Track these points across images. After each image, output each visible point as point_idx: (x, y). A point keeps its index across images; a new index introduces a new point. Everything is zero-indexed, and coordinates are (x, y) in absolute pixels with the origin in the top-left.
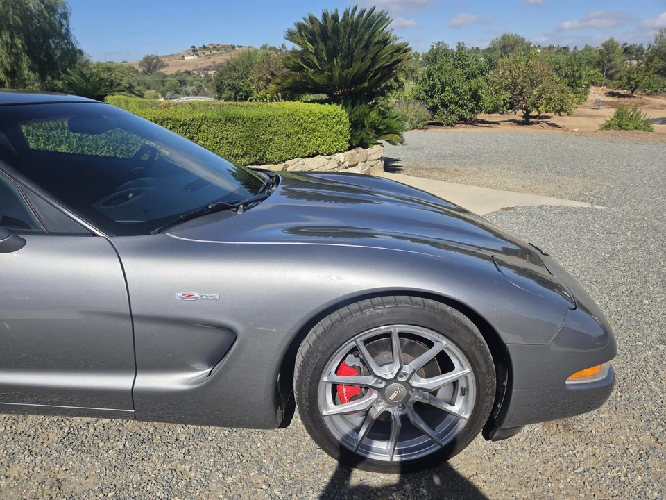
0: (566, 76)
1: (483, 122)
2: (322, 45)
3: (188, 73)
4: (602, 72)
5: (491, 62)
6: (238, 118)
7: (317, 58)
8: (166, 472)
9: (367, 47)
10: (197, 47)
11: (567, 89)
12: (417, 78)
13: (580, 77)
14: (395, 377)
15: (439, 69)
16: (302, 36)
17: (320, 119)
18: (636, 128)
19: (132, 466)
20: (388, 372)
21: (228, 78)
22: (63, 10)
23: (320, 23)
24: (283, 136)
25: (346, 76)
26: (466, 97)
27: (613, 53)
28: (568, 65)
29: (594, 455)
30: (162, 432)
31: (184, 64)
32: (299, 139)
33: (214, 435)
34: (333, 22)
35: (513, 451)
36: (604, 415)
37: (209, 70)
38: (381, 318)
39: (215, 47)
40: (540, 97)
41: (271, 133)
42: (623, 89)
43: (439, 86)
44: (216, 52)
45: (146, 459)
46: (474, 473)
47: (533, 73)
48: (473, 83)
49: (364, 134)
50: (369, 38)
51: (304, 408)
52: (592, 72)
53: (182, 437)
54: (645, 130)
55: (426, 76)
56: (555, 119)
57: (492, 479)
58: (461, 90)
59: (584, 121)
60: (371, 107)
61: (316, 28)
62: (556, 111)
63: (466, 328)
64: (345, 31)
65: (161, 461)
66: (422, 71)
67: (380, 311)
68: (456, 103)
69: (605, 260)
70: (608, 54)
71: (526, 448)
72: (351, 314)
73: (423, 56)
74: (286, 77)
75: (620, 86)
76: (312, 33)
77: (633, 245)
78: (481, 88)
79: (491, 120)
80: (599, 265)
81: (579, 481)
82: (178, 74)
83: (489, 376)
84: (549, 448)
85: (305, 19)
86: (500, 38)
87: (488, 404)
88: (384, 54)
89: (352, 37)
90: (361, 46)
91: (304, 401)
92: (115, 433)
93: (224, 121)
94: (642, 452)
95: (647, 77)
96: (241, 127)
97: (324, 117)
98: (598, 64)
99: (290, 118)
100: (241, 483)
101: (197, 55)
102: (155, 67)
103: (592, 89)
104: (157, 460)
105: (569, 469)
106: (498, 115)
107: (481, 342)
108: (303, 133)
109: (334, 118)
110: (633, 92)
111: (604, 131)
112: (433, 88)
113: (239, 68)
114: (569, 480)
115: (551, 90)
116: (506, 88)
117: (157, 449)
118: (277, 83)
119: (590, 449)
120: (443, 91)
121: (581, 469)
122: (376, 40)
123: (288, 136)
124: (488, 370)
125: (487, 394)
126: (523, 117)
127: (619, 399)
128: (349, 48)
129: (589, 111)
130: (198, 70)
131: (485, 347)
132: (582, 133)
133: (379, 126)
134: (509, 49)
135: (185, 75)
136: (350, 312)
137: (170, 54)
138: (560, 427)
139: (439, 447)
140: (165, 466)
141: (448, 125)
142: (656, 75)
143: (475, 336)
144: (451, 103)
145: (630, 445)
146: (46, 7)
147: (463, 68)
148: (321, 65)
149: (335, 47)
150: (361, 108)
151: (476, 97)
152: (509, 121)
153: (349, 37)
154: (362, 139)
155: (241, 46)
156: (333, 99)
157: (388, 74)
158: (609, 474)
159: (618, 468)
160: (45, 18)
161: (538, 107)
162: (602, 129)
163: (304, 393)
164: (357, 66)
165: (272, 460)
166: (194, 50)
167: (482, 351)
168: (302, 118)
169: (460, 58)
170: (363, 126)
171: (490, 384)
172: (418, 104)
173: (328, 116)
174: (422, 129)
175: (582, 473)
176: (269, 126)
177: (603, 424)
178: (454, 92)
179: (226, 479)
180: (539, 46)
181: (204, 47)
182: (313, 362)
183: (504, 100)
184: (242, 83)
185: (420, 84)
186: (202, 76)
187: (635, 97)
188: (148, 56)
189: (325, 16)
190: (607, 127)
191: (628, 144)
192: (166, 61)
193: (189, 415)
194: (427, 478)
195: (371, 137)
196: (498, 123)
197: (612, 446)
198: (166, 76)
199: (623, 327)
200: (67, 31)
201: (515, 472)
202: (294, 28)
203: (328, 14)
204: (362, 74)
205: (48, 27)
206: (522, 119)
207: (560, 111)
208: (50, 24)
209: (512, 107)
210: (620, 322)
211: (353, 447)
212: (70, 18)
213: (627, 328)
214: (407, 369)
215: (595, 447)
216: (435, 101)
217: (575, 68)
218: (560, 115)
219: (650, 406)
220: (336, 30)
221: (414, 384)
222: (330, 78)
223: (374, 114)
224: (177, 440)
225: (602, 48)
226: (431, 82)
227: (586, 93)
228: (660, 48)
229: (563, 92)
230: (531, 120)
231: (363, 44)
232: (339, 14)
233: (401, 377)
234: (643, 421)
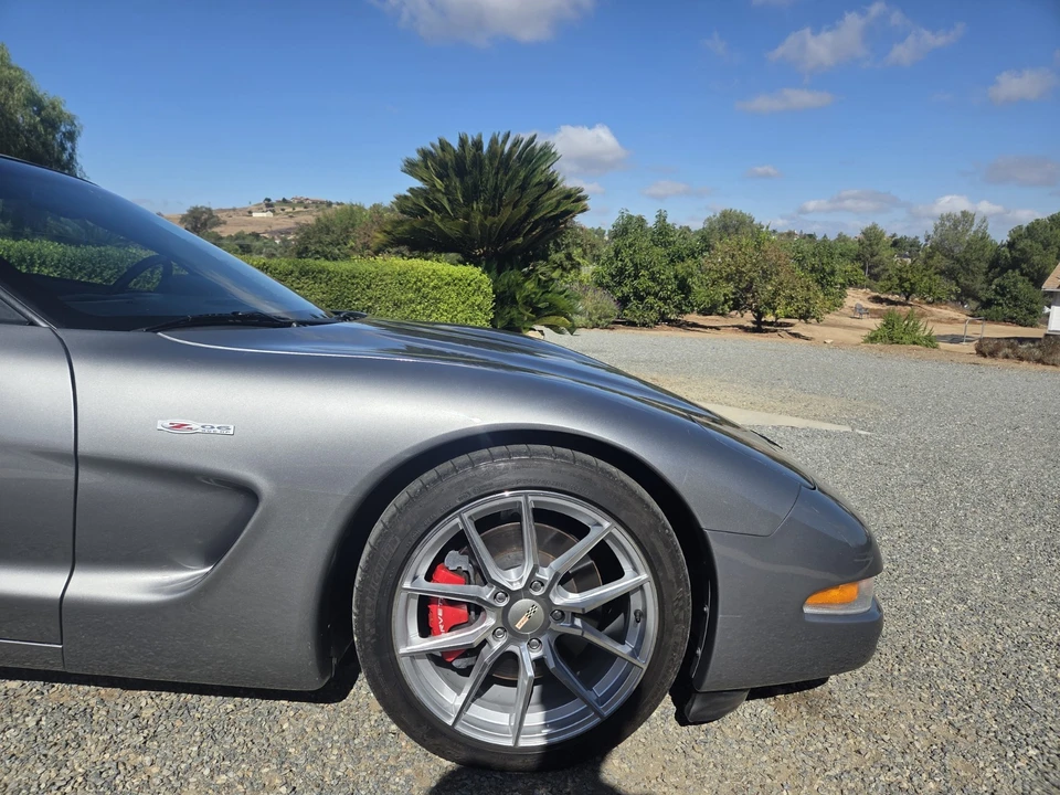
0: (813, 270)
1: (695, 325)
2: (456, 182)
3: (256, 236)
4: (863, 268)
5: (705, 240)
6: (320, 272)
7: (448, 199)
8: (107, 765)
9: (523, 188)
10: (273, 201)
11: (815, 287)
12: (599, 256)
13: (832, 273)
14: (525, 588)
15: (631, 246)
16: (427, 167)
17: (448, 284)
18: (914, 343)
19: (45, 756)
20: (514, 579)
21: (316, 243)
22: (68, 127)
23: (454, 151)
24: (390, 304)
25: (491, 227)
26: (670, 287)
27: (877, 244)
28: (814, 255)
29: (858, 752)
30: (111, 705)
31: (251, 223)
32: (413, 311)
33: (206, 710)
34: (474, 150)
35: (725, 742)
36: (873, 695)
37: (289, 233)
38: (503, 477)
39: (301, 203)
40: (776, 293)
41: (370, 299)
42: (893, 294)
43: (630, 268)
44: (302, 209)
45: (73, 744)
46: (658, 774)
47: (765, 260)
48: (679, 267)
49: (514, 313)
50: (526, 178)
51: (368, 639)
52: (849, 267)
53: (146, 713)
54: (927, 346)
55: (612, 253)
56: (799, 327)
57: (688, 783)
58: (662, 277)
59: (841, 334)
60: (527, 276)
61: (449, 158)
62: (801, 318)
63: (642, 501)
64: (491, 164)
65: (101, 748)
66: (606, 250)
67: (502, 464)
68: (656, 295)
69: (873, 497)
70: (870, 245)
71: (746, 739)
72: (455, 470)
73: (609, 235)
74: (400, 223)
75: (890, 289)
76: (442, 164)
77: (912, 480)
78: (691, 275)
79: (706, 324)
80: (865, 503)
81: (834, 788)
82: (238, 236)
83: (679, 587)
84: (784, 738)
85: (433, 146)
86: (718, 215)
87: (679, 639)
88: (548, 199)
89: (502, 172)
90: (514, 186)
91: (367, 626)
92: (26, 705)
93: (297, 274)
94: (934, 747)
95: (925, 279)
96: (323, 285)
97: (455, 281)
98: (858, 258)
99: (402, 279)
100: (242, 784)
101: (273, 211)
102: (204, 225)
103: (850, 291)
104: (93, 747)
105: (818, 770)
106: (718, 317)
107: (665, 527)
108: (420, 303)
109: (469, 285)
110: (907, 298)
111: (870, 345)
112: (621, 271)
113: (334, 228)
114: (816, 787)
115: (791, 285)
116: (728, 279)
117: (97, 728)
118: (385, 231)
119: (851, 741)
120: (636, 277)
121: (837, 771)
122: (536, 180)
123: (397, 305)
124: (677, 577)
125: (677, 621)
126: (754, 322)
127: (896, 673)
128: (496, 188)
129: (848, 321)
130: (271, 233)
131: (672, 536)
132: (838, 345)
133: (537, 303)
134: (731, 230)
135: (252, 237)
136: (455, 467)
137: (231, 207)
138: (802, 708)
139: (598, 719)
140: (107, 756)
141: (644, 325)
142: (938, 276)
143: (654, 514)
144: (648, 294)
145: (916, 738)
146: (42, 121)
147: (666, 247)
148: (453, 210)
149: (475, 186)
150: (513, 276)
151: (684, 287)
152: (733, 326)
153: (497, 173)
154: (512, 320)
155: (342, 204)
156: (468, 259)
157: (553, 230)
158: (882, 778)
159: (896, 770)
160: (38, 137)
161: (775, 309)
162: (866, 342)
163: (368, 611)
164: (506, 213)
165: (306, 749)
166: (269, 205)
167: (667, 544)
168: (421, 281)
169: (663, 233)
170: (515, 302)
171: (681, 603)
172: (600, 292)
173: (460, 280)
174: (606, 328)
175: (839, 778)
176: (368, 287)
177: (872, 707)
178: (653, 279)
179: (216, 777)
180: (774, 231)
181: (284, 200)
182: (387, 553)
183: (725, 295)
184: (337, 251)
185: (603, 264)
186: (278, 242)
187: (911, 305)
188: (196, 209)
189: (463, 142)
190: (872, 339)
191: (901, 362)
192: (222, 216)
193: (168, 666)
194: (577, 780)
195: (526, 318)
196: (717, 328)
197: (886, 738)
198: (221, 238)
199: (901, 579)
200: (71, 157)
201: (728, 773)
202: (416, 157)
203: (467, 141)
204: (514, 226)
205: (40, 149)
206: (751, 325)
207: (805, 317)
208: (44, 144)
209: (736, 306)
210: (896, 574)
211: (449, 717)
212: (79, 139)
213: (906, 581)
214: (546, 574)
215: (860, 739)
216: (626, 290)
217: (825, 260)
218: (807, 322)
219: (945, 684)
220: (478, 161)
221: (558, 601)
222: (467, 228)
223: (530, 286)
224: (136, 717)
225: (862, 236)
226: (620, 264)
227: (842, 296)
228: (943, 241)
229: (808, 290)
230: (764, 327)
231: (517, 183)
232: (483, 140)
233: (536, 589)
234: (936, 704)
